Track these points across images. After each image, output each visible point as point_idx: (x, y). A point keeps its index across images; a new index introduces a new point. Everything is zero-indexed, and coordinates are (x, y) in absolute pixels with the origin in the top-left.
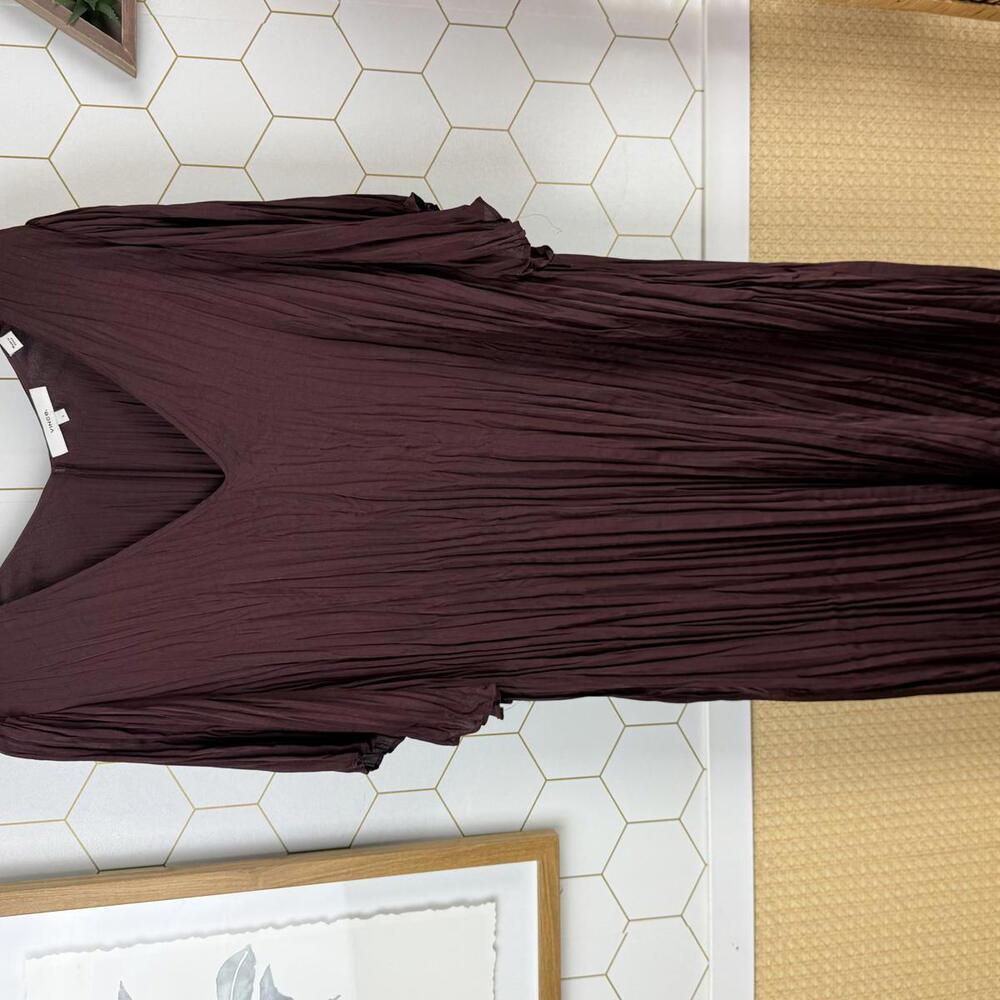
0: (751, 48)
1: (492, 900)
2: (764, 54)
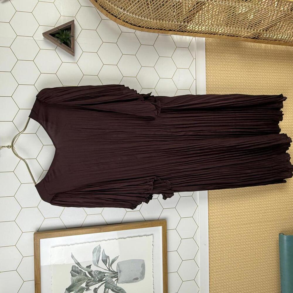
0: (206, 50)
1: (152, 235)
2: (208, 51)
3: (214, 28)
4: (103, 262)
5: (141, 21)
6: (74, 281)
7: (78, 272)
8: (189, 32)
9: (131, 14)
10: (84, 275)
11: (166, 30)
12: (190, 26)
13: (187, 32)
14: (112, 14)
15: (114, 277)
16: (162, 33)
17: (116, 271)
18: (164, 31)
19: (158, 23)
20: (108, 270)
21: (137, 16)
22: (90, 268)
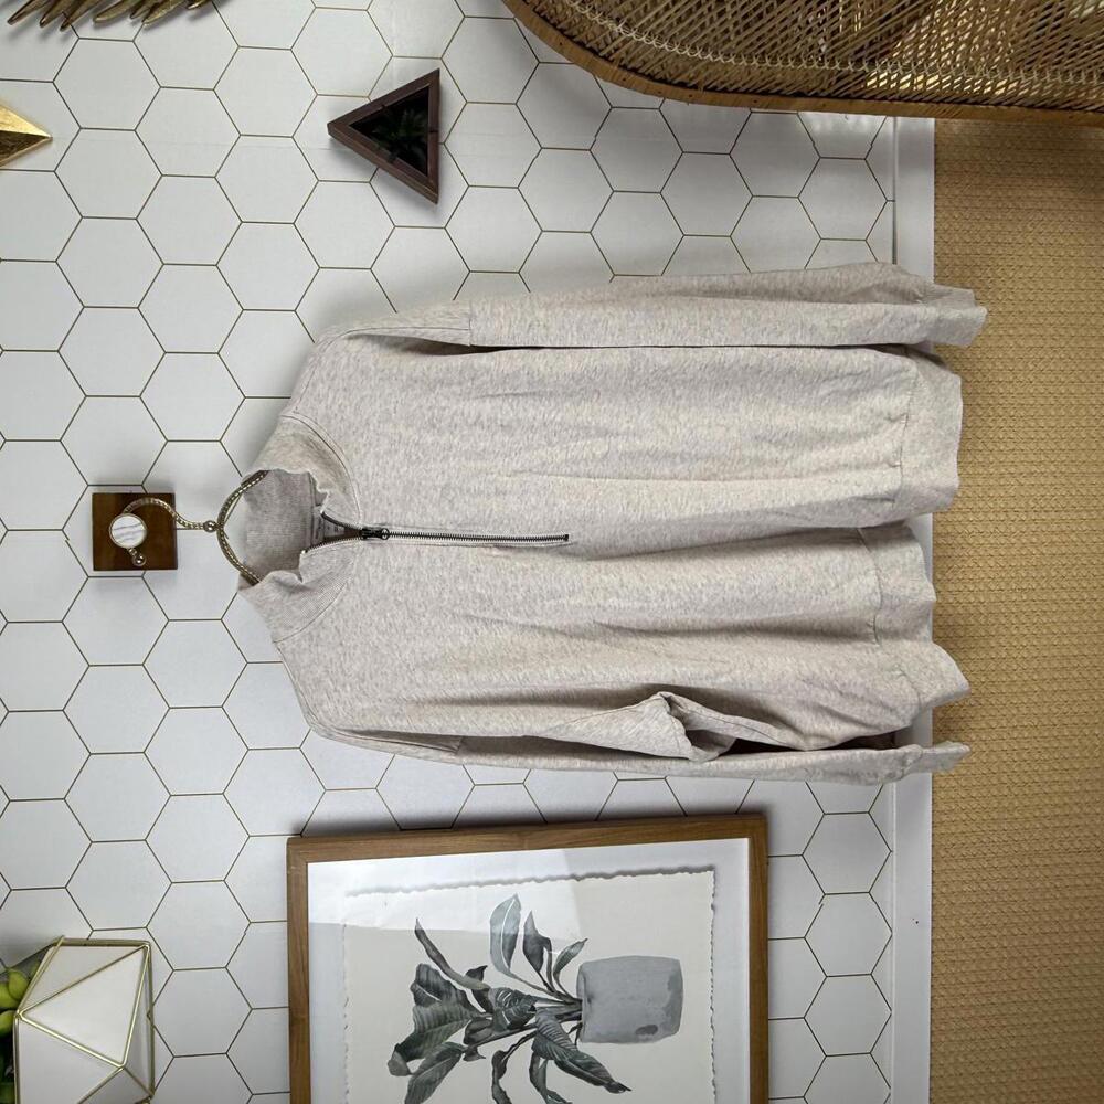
3: (974, 81)
4: (528, 957)
5: (687, 64)
6: (425, 1020)
7: (439, 988)
8: (872, 98)
9: (653, 42)
10: (458, 1002)
11: (785, 95)
12: (878, 75)
13: (867, 96)
14: (581, 44)
15: (566, 1017)
16: (767, 108)
17: (575, 996)
18: (776, 98)
19: (752, 71)
20: (545, 988)
21: (676, 49)
22: (481, 978)
